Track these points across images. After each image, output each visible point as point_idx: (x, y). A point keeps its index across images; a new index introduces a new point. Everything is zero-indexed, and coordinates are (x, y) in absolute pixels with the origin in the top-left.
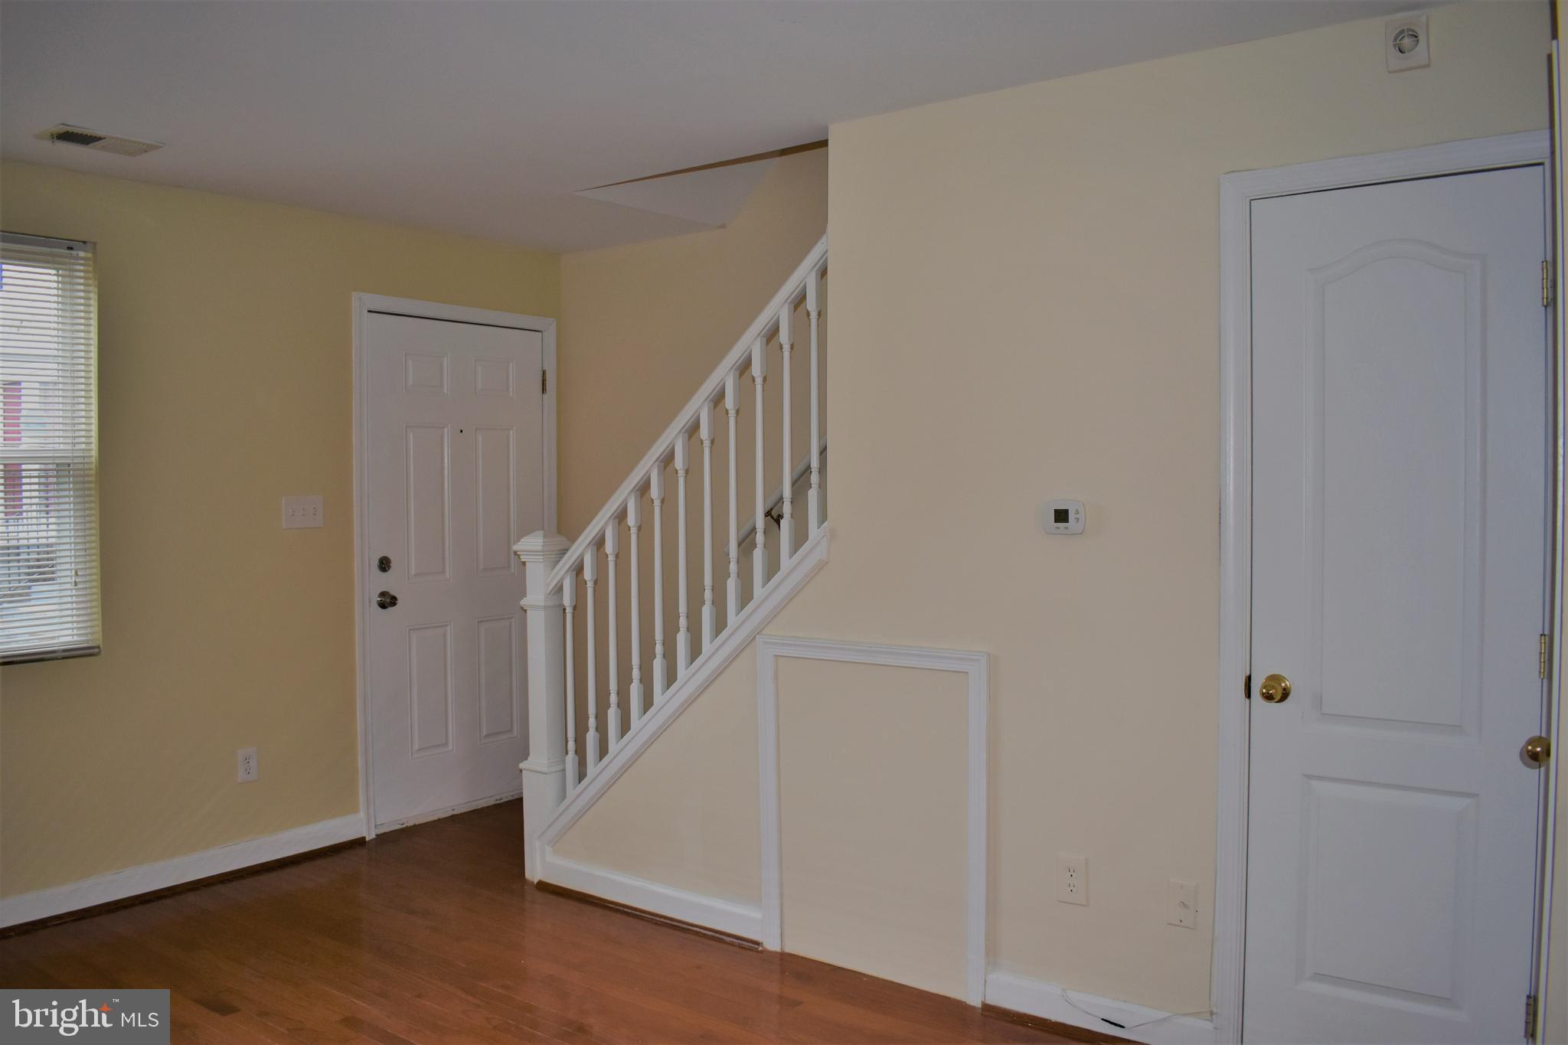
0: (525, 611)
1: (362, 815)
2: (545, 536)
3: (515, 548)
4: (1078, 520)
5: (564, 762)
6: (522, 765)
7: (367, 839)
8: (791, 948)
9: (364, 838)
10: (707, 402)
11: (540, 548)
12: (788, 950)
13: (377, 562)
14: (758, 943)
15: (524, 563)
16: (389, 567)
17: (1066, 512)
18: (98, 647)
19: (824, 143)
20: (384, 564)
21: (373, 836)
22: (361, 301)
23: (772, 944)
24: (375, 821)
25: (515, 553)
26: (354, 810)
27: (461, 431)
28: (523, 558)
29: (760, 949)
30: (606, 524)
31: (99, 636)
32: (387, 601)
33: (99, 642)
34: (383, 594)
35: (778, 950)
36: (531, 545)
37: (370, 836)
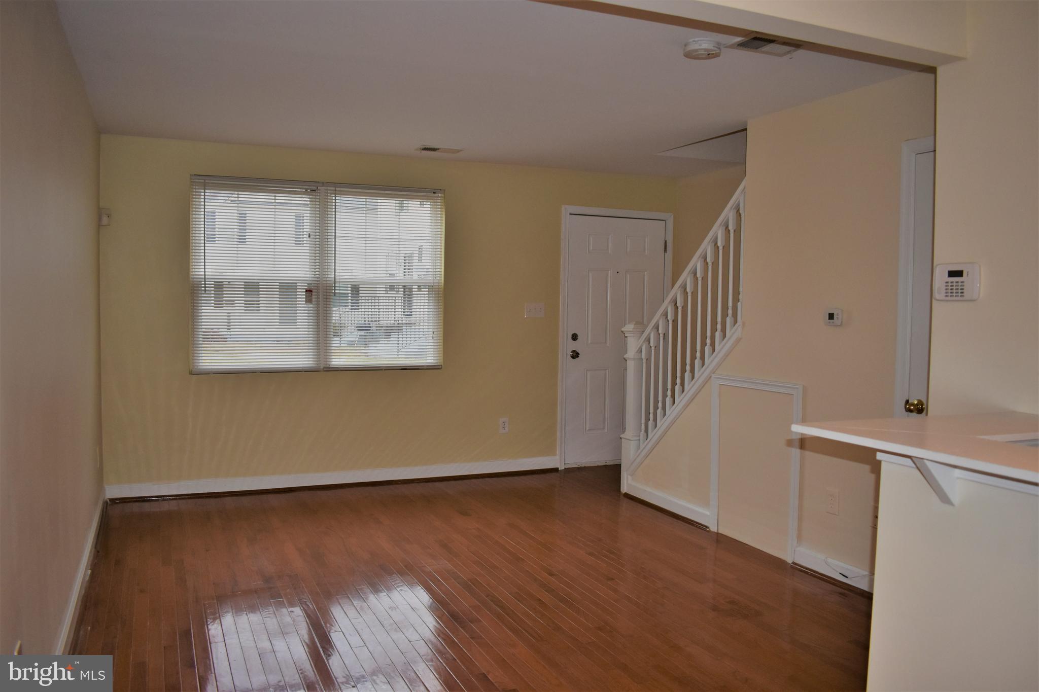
0: (626, 360)
1: (558, 457)
2: (635, 324)
3: (623, 329)
4: (838, 318)
5: (639, 436)
6: (622, 436)
7: (560, 469)
8: (722, 531)
9: (558, 468)
10: (700, 259)
11: (631, 330)
12: (720, 532)
13: (571, 336)
14: (707, 527)
15: (626, 337)
16: (577, 339)
17: (833, 314)
18: (441, 366)
19: (746, 129)
20: (575, 337)
21: (563, 468)
22: (567, 209)
23: (713, 528)
24: (564, 461)
25: (622, 332)
26: (555, 454)
27: (618, 272)
28: (626, 335)
29: (708, 529)
30: (660, 318)
31: (442, 361)
32: (575, 355)
33: (442, 364)
34: (573, 351)
35: (716, 531)
36: (629, 328)
37: (561, 468)
